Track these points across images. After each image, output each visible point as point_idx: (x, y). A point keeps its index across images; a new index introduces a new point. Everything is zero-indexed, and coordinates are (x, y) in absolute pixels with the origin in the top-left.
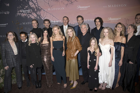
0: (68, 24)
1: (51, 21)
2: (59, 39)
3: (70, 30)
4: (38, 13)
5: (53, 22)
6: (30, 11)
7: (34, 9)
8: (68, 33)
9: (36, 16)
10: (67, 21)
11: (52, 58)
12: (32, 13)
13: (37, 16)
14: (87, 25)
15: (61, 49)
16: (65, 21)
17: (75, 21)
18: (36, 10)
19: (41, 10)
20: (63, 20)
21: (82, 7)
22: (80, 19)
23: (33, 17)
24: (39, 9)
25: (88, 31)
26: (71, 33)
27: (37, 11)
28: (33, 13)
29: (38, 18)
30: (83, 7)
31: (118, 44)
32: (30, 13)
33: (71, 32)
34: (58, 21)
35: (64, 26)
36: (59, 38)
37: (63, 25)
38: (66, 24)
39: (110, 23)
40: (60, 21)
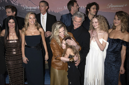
2: (35, 32)
5: (28, 9)
11: (25, 59)
15: (37, 47)
39: (111, 12)
40: (38, 7)
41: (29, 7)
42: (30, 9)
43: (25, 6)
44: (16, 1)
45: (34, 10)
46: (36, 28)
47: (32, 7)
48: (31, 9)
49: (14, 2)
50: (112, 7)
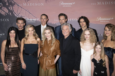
0: (47, 23)
1: (27, 19)
2: (32, 42)
3: (48, 31)
4: (11, 8)
5: (29, 21)
7: (6, 3)
8: (46, 34)
9: (7, 12)
13: (9, 12)
14: (70, 25)
16: (43, 20)
17: (56, 20)
18: (7, 4)
19: (14, 4)
20: (41, 18)
21: (65, 4)
22: (62, 18)
23: (3, 13)
25: (71, 33)
26: (49, 35)
27: (9, 6)
28: (3, 8)
29: (10, 14)
30: (67, 4)
31: (109, 50)
33: (49, 33)
34: (35, 20)
37: (41, 25)
38: (44, 23)
39: (100, 24)
40: (38, 19)
41: (29, 19)
42: (30, 21)
43: (26, 18)
44: (19, 14)
45: (34, 22)
46: (34, 38)
47: (32, 19)
48: (32, 21)
49: (17, 15)
50: (101, 19)
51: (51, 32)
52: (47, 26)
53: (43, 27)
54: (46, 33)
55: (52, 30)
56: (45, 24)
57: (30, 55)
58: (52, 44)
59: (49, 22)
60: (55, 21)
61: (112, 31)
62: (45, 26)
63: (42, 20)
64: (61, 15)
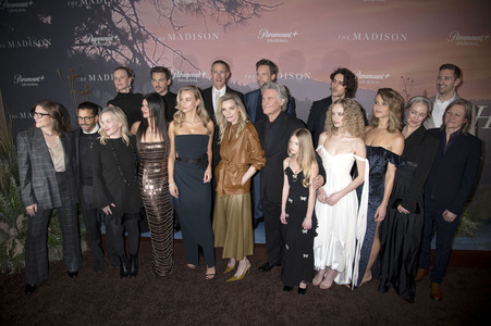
1: (178, 74)
3: (228, 104)
4: (138, 47)
5: (180, 78)
6: (114, 40)
7: (127, 35)
9: (131, 56)
10: (223, 75)
11: (173, 186)
12: (118, 45)
13: (134, 57)
15: (199, 160)
16: (219, 75)
17: (250, 77)
18: (130, 38)
19: (147, 38)
20: (212, 71)
21: (273, 35)
23: (120, 60)
24: (140, 37)
26: (233, 112)
27: (134, 41)
28: (120, 47)
29: (137, 61)
30: (278, 35)
32: (112, 48)
33: (232, 108)
34: (196, 75)
35: (215, 91)
36: (195, 125)
37: (211, 88)
40: (204, 74)
42: (185, 78)
48: (189, 78)
51: (237, 104)
52: (229, 90)
53: (218, 93)
54: (224, 109)
55: (239, 101)
56: (221, 87)
57: (191, 161)
58: (237, 136)
59: (233, 80)
60: (245, 79)
61: (391, 108)
62: (223, 90)
63: (215, 75)
64: (263, 62)
